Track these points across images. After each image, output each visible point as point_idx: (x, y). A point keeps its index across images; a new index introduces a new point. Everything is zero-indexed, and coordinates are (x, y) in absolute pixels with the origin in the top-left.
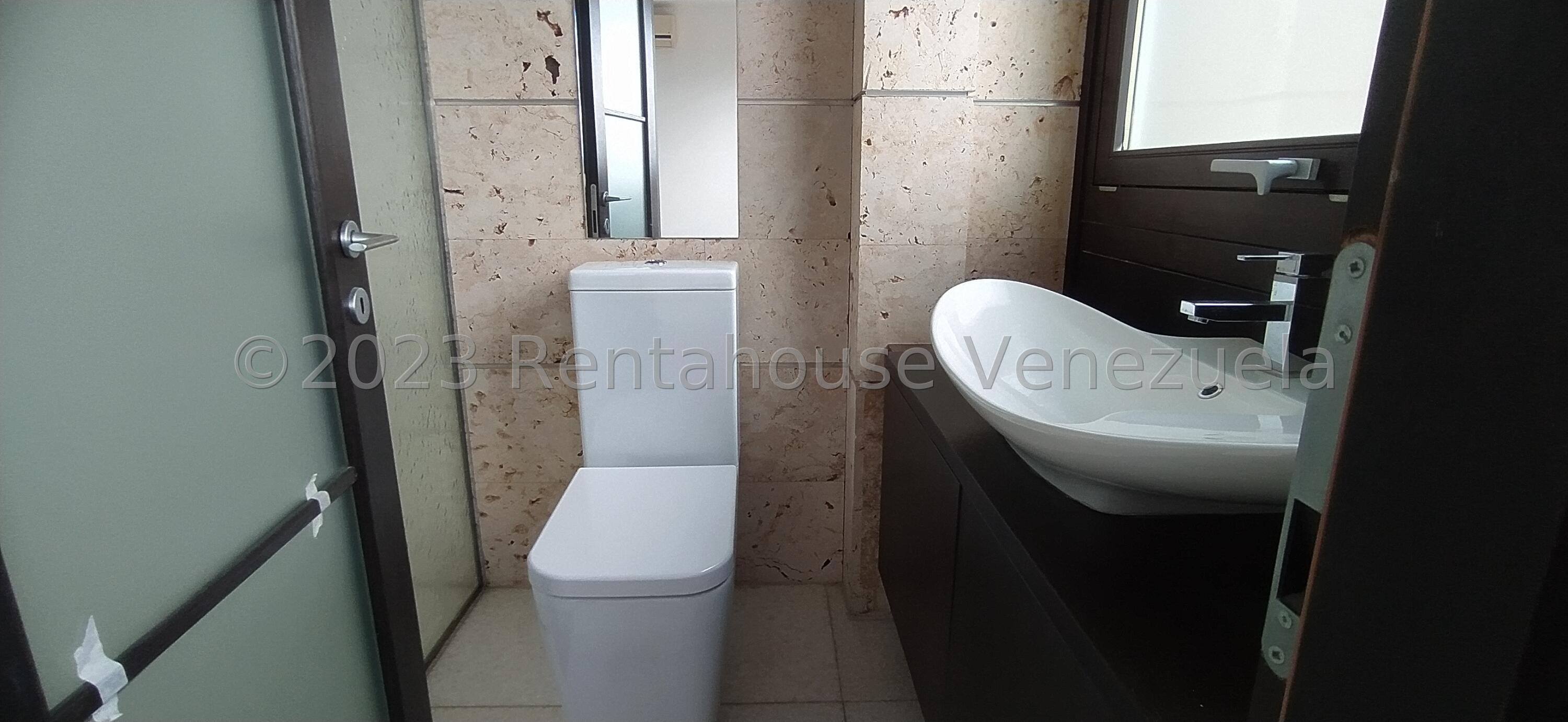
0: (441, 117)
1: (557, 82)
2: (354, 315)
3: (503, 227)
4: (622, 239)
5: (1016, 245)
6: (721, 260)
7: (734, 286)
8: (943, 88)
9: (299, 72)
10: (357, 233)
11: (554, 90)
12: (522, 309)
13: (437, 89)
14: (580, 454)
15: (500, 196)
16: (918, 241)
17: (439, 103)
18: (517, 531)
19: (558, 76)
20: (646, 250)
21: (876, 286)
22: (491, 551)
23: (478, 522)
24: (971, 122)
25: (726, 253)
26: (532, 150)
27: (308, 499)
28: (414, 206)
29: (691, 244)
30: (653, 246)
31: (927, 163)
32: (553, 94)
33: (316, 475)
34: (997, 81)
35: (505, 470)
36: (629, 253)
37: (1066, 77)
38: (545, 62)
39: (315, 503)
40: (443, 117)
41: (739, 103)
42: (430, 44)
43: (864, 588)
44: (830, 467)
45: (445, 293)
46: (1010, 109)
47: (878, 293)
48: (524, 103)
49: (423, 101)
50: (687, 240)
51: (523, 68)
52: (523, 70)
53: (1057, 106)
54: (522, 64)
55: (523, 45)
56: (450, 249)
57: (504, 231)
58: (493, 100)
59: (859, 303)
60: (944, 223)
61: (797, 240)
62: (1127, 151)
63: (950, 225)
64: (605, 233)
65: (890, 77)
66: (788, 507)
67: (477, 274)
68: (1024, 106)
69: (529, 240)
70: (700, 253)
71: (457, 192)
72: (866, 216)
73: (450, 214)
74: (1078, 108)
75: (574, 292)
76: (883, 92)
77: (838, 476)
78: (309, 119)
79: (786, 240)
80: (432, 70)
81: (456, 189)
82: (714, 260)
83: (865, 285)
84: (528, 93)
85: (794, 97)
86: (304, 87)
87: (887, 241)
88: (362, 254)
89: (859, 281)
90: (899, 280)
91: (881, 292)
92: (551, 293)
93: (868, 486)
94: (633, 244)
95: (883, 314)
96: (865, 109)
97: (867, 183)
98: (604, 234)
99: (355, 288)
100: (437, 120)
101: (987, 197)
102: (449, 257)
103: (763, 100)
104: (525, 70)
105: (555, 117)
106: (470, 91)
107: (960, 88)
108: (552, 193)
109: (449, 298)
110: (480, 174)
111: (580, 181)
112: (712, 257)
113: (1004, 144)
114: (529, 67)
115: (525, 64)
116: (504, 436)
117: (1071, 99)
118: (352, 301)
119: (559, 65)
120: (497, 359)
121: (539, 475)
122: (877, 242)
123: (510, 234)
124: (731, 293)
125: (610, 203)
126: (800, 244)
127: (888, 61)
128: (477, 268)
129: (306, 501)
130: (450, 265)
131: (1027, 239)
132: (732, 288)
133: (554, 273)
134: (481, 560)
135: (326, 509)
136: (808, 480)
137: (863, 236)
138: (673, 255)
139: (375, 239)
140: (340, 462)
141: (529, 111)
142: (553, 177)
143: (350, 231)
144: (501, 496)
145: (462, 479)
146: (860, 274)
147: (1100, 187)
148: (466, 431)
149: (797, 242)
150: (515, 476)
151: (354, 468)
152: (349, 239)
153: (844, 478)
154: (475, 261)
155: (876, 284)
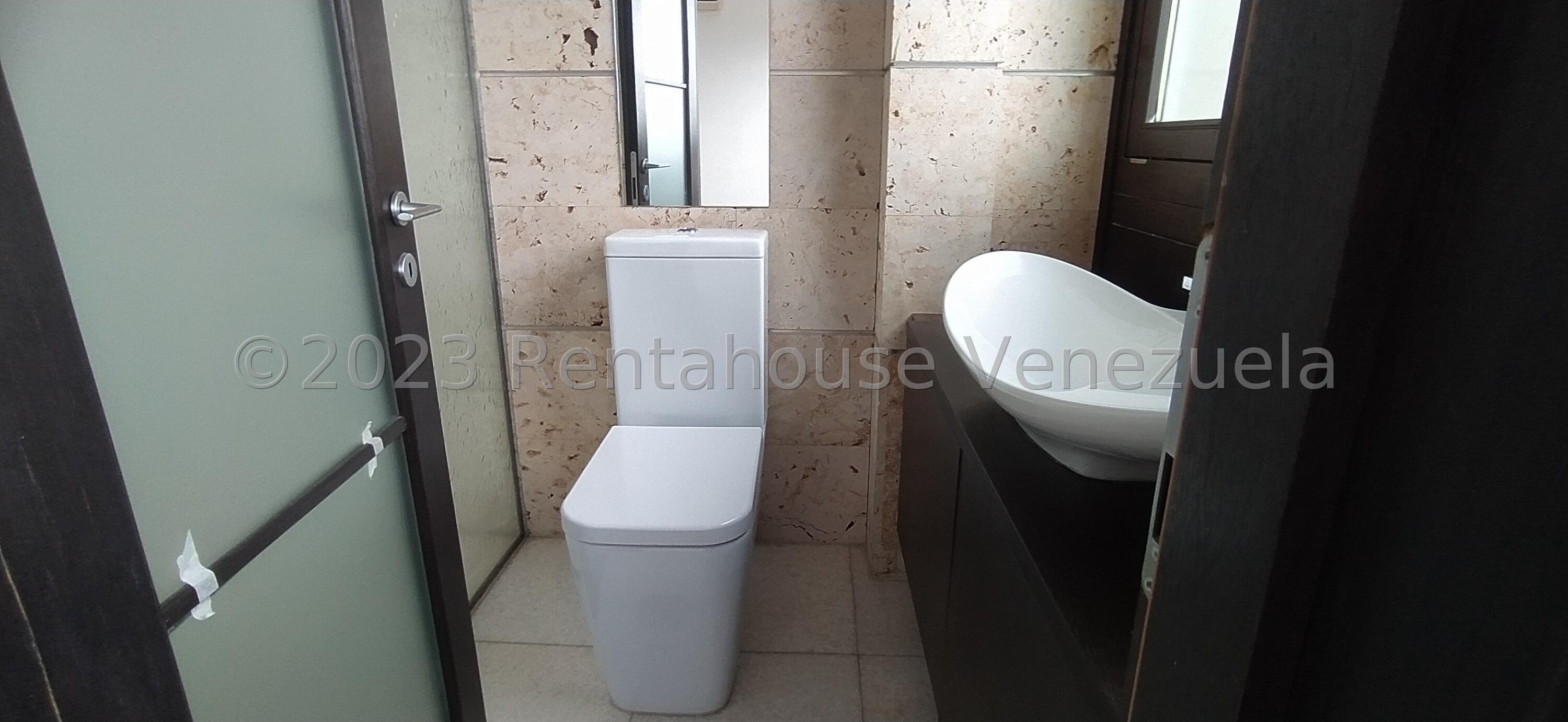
0: (486, 88)
1: (595, 54)
2: (403, 278)
3: (544, 195)
4: (656, 207)
5: (1046, 216)
6: (753, 229)
7: (762, 254)
8: (972, 59)
9: (353, 56)
10: (406, 203)
11: (592, 62)
12: (561, 273)
13: (482, 62)
14: (615, 414)
15: (541, 165)
16: (944, 212)
17: (484, 75)
18: (556, 485)
19: (596, 48)
20: (680, 218)
21: (901, 256)
22: (532, 502)
23: (521, 475)
24: (1000, 94)
25: (757, 222)
26: (571, 120)
27: (365, 443)
28: (460, 174)
29: (723, 212)
30: (686, 214)
31: (954, 134)
32: (592, 66)
33: (370, 422)
34: (1030, 50)
35: (546, 426)
36: (663, 221)
37: (1101, 47)
38: (583, 35)
39: (370, 447)
40: (488, 88)
41: (771, 74)
42: (476, 18)
43: (885, 549)
44: (856, 432)
45: (489, 258)
46: (1043, 79)
47: (903, 263)
48: (564, 75)
49: (469, 72)
50: (719, 209)
51: (563, 40)
52: (563, 42)
53: (1093, 76)
54: (562, 36)
55: (563, 18)
56: (494, 216)
57: (545, 198)
58: (533, 72)
59: (884, 273)
60: (970, 194)
61: (826, 209)
62: (1160, 123)
63: (977, 197)
64: (644, 200)
65: (918, 48)
66: (814, 469)
67: (519, 239)
68: (1058, 76)
69: (569, 207)
70: (732, 222)
71: (501, 160)
72: (892, 186)
73: (494, 183)
74: (1112, 79)
75: (609, 258)
76: (912, 64)
77: (863, 441)
78: (362, 98)
79: (815, 209)
80: (477, 42)
81: (499, 158)
82: (745, 228)
83: (890, 255)
84: (567, 64)
85: (824, 67)
86: (358, 69)
87: (913, 212)
88: (410, 223)
89: (885, 251)
90: (924, 250)
91: (906, 262)
92: (589, 259)
93: (891, 451)
94: (667, 212)
95: (908, 284)
96: (893, 80)
97: (893, 153)
98: (643, 202)
99: (404, 253)
100: (482, 92)
101: (1017, 168)
102: (493, 223)
103: (795, 70)
104: (565, 42)
105: (594, 87)
106: (513, 63)
107: (989, 59)
108: (590, 162)
109: (493, 262)
110: (522, 143)
111: (616, 150)
112: (743, 226)
113: (1036, 115)
114: (569, 40)
115: (564, 36)
116: (544, 394)
117: (1106, 69)
118: (402, 265)
119: (597, 37)
120: (538, 322)
121: (576, 432)
122: (902, 212)
123: (550, 201)
124: (759, 261)
125: (650, 170)
126: (829, 213)
127: (917, 32)
128: (519, 233)
129: (362, 445)
130: (494, 231)
131: (1057, 211)
132: (760, 256)
133: (592, 239)
134: (523, 513)
135: (380, 453)
136: (834, 444)
137: (890, 207)
138: (705, 224)
139: (423, 209)
140: (392, 412)
141: (568, 82)
142: (591, 146)
143: (400, 200)
144: (541, 451)
145: (505, 435)
146: (886, 244)
147: (1131, 159)
148: (509, 389)
149: (826, 211)
150: (554, 432)
151: (404, 418)
152: (399, 209)
153: (869, 443)
154: (518, 227)
155: (901, 254)
